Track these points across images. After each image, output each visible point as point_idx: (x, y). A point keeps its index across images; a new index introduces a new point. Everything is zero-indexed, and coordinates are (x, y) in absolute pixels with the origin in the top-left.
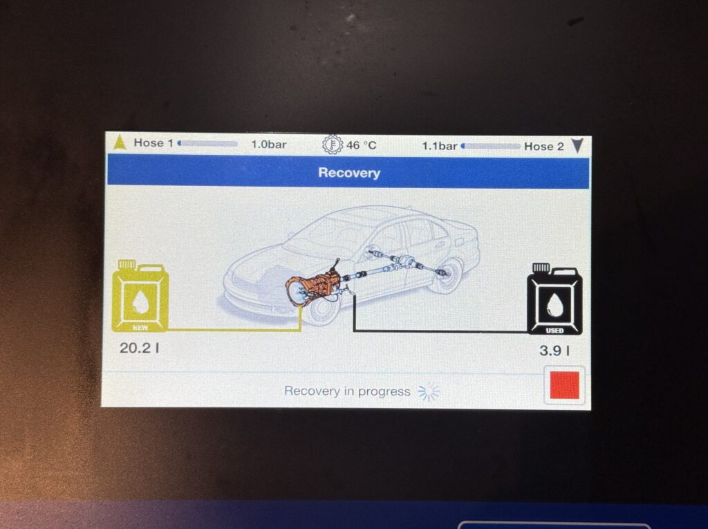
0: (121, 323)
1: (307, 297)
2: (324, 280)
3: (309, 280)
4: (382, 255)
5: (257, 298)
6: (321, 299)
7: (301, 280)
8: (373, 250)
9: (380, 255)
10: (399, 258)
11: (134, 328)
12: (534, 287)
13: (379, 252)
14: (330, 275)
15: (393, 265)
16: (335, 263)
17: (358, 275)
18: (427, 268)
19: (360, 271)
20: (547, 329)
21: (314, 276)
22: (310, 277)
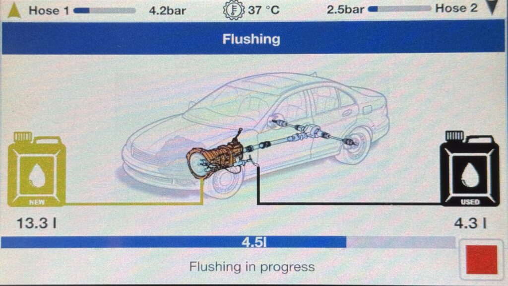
0: (17, 197)
1: (209, 169)
2: (226, 152)
3: (210, 151)
4: (286, 124)
5: (157, 171)
6: (224, 171)
7: (202, 151)
8: (276, 119)
9: (284, 124)
10: (305, 127)
11: (31, 202)
12: (448, 156)
13: (284, 122)
14: (232, 146)
15: (297, 134)
16: (237, 133)
17: (262, 146)
18: (334, 138)
19: (263, 141)
20: (462, 200)
21: (216, 147)
22: (211, 149)
